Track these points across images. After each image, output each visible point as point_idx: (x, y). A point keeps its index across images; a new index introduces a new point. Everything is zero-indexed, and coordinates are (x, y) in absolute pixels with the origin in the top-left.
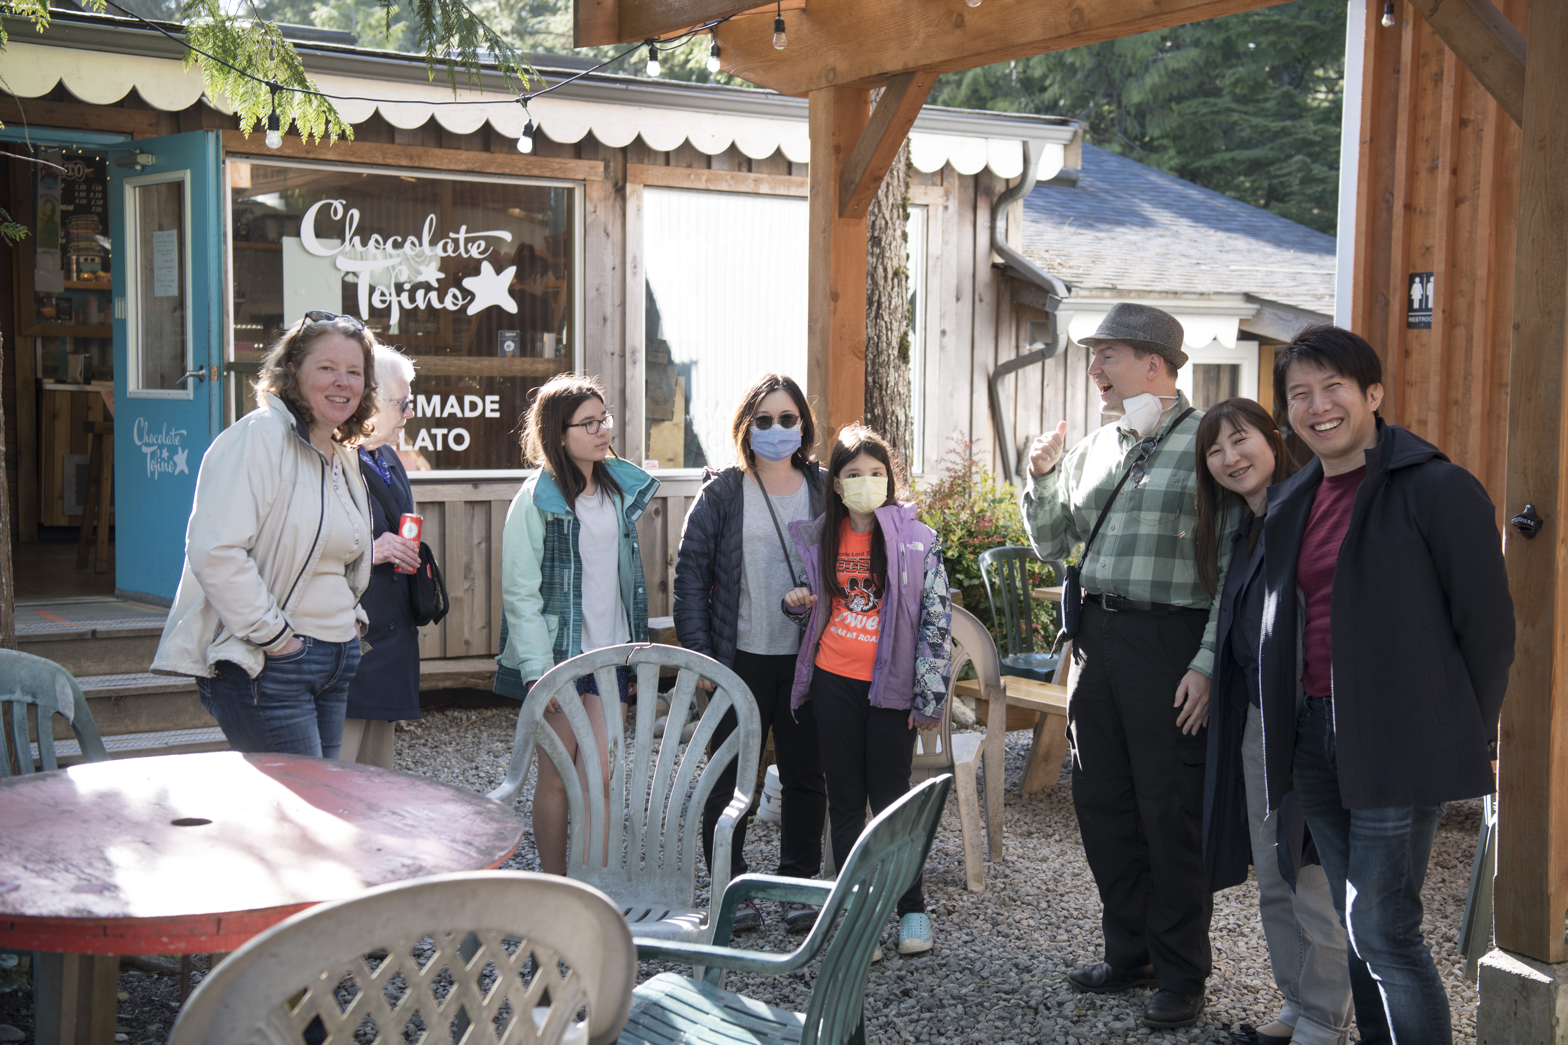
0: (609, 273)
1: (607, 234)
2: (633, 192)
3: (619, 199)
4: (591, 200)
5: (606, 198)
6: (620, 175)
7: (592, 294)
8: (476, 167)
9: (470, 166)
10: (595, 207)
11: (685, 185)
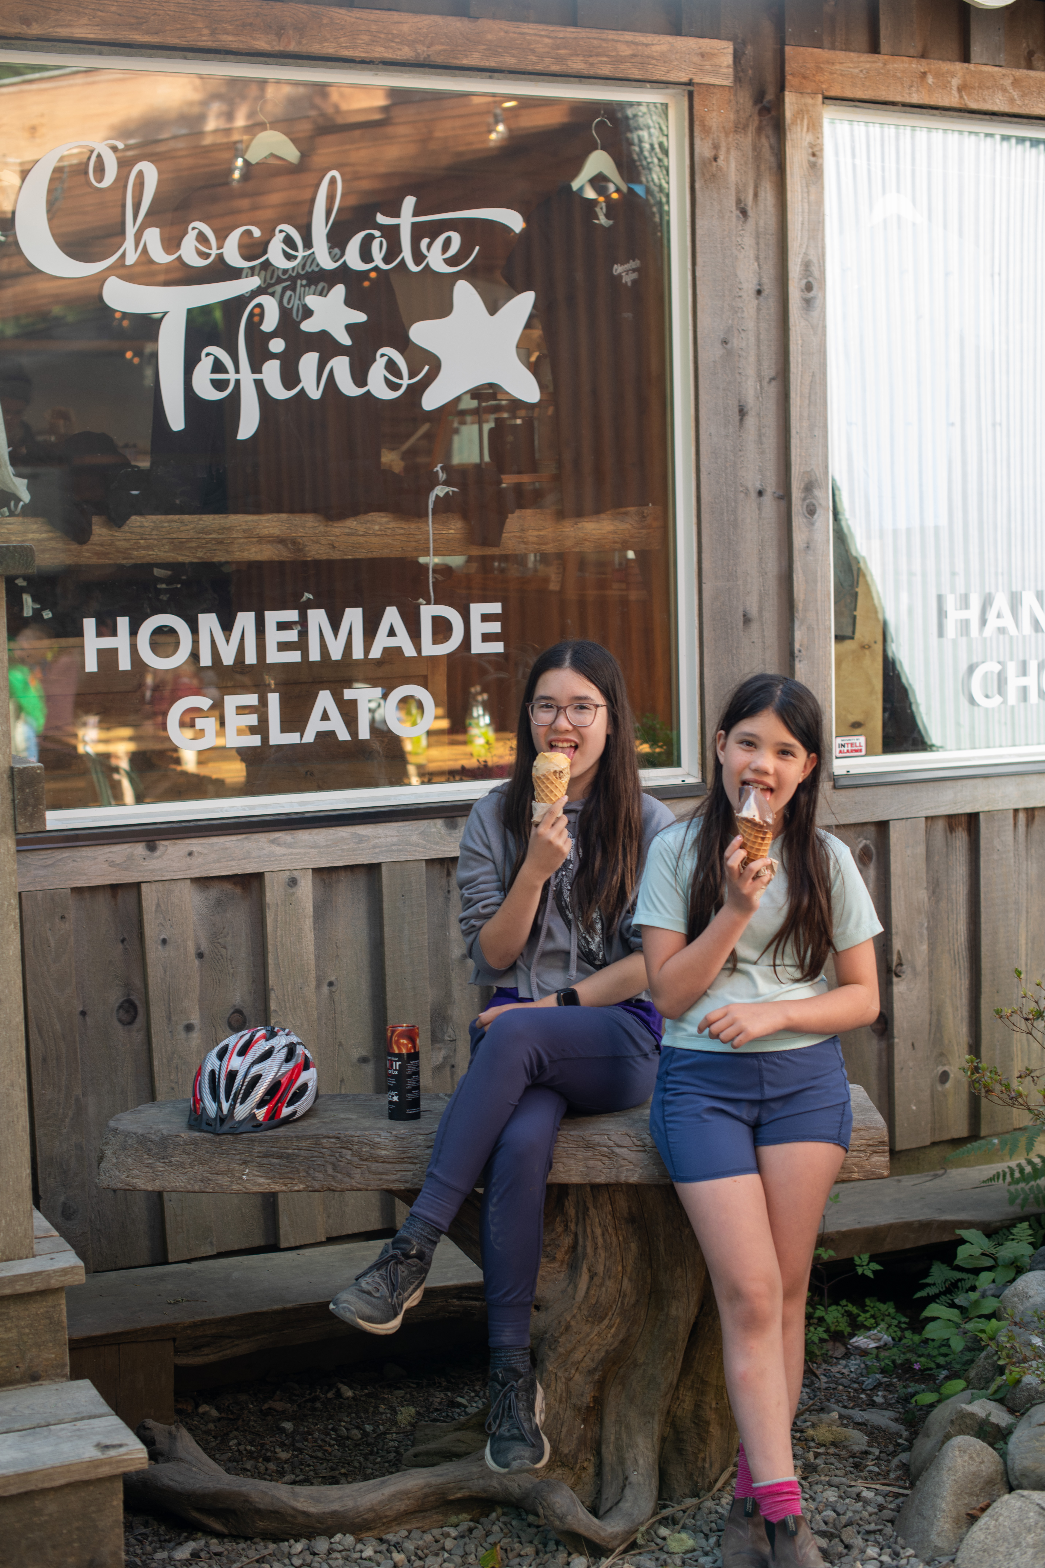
0: (750, 304)
1: (744, 212)
2: (800, 113)
3: (769, 130)
4: (706, 130)
5: (739, 127)
6: (770, 77)
7: (710, 353)
8: (436, 52)
9: (423, 51)
10: (716, 147)
11: (915, 99)
